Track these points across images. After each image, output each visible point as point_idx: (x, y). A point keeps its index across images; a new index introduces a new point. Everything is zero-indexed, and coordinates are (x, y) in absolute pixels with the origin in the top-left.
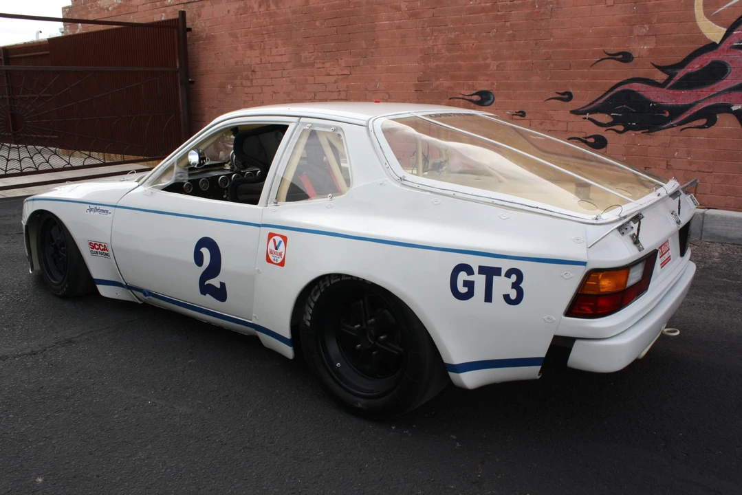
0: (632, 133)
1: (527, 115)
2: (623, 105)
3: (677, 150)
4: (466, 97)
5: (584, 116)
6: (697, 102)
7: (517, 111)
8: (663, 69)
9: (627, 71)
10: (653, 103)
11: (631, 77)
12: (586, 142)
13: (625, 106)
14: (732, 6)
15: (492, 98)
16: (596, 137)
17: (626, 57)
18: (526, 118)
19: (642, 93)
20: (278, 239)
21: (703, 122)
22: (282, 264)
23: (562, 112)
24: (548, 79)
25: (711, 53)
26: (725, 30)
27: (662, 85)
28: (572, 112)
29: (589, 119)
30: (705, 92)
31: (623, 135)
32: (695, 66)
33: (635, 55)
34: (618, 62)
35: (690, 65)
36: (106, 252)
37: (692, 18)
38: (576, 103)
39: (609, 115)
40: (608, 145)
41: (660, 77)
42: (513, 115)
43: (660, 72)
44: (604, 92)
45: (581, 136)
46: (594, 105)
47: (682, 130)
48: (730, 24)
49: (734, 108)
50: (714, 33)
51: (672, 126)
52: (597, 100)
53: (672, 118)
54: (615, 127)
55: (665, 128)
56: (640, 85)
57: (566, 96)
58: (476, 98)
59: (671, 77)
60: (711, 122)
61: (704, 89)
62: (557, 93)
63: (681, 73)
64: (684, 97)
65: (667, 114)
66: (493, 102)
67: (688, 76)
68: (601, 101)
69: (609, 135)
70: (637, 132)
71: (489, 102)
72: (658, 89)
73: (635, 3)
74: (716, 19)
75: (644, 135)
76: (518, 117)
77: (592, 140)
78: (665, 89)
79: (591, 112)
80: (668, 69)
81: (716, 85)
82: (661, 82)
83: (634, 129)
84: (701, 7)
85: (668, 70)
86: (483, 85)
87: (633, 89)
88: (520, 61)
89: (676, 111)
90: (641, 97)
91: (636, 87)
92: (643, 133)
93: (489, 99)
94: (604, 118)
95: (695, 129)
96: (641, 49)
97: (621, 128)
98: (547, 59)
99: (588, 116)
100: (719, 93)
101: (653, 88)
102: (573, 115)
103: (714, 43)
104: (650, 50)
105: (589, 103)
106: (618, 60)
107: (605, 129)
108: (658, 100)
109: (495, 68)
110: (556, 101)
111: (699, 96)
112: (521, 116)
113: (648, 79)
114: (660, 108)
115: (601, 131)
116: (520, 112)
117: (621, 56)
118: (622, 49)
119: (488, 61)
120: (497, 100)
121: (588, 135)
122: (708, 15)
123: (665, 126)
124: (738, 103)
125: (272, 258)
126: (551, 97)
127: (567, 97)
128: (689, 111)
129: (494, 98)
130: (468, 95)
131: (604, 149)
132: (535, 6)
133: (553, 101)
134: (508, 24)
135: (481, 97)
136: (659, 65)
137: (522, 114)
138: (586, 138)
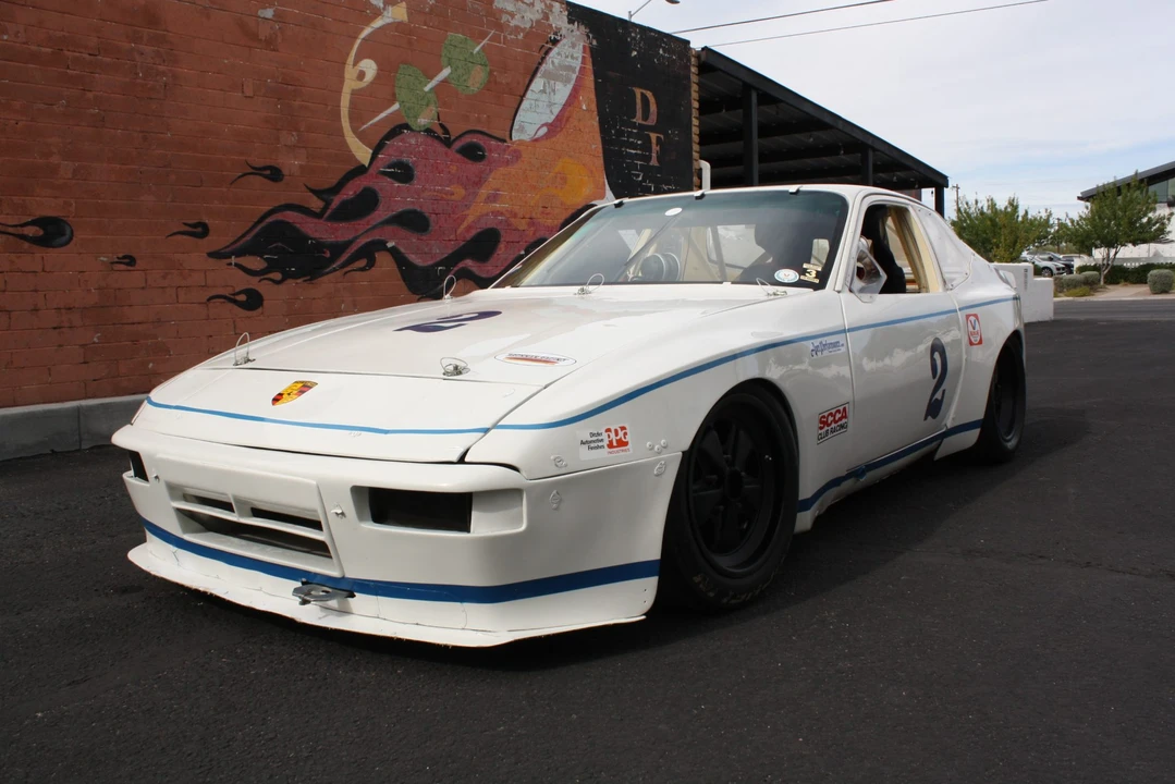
0: (291, 283)
1: (138, 262)
2: (275, 242)
3: (343, 302)
4: (10, 230)
5: (228, 261)
6: (356, 238)
7: (120, 255)
8: (317, 193)
9: (277, 194)
10: (311, 239)
11: (283, 203)
12: (235, 302)
13: (280, 244)
14: (375, 125)
15: (68, 232)
16: (248, 292)
17: (275, 174)
18: (137, 267)
19: (298, 226)
20: (972, 318)
21: (362, 263)
22: (980, 342)
23: (195, 255)
24: (168, 200)
25: (362, 177)
26: (371, 151)
27: (318, 216)
28: (211, 255)
29: (237, 265)
30: (362, 225)
31: (282, 287)
32: (349, 192)
33: (285, 172)
34: (266, 181)
35: (343, 191)
36: (844, 421)
37: (341, 134)
38: (215, 241)
39: (261, 257)
40: (265, 303)
41: (316, 204)
42: (112, 263)
43: (315, 198)
44: (251, 224)
45: (226, 292)
46: (242, 242)
47: (346, 273)
48: (375, 145)
49: (390, 245)
50: (363, 154)
51: (335, 270)
52: (243, 236)
53: (332, 260)
54: (271, 276)
55: (327, 273)
56: (296, 214)
57: (199, 230)
58: (31, 231)
59: (328, 204)
60: (371, 263)
61: (361, 222)
62: (185, 224)
63: (336, 201)
64: (342, 232)
65: (328, 255)
66: (71, 239)
67: (344, 204)
68: (248, 238)
69: (264, 288)
70: (299, 281)
71: (64, 239)
72: (316, 220)
73: (279, 99)
74: (362, 136)
75: (305, 284)
76: (123, 267)
77: (242, 298)
78: (321, 221)
79: (239, 253)
80: (324, 194)
81: (369, 217)
82: (318, 211)
83: (294, 276)
84: (348, 120)
85: (325, 196)
86: (48, 207)
87: (287, 220)
88: (118, 166)
89: (338, 249)
90: (297, 231)
91: (291, 217)
92: (305, 281)
93: (64, 235)
94: (255, 263)
95: (358, 273)
96: (291, 164)
97: (277, 276)
98: (165, 167)
99: (233, 260)
100: (374, 227)
101: (309, 219)
102: (211, 260)
103: (363, 166)
104: (301, 166)
105: (232, 240)
106: (266, 177)
107: (258, 278)
108: (317, 235)
109: (70, 176)
110: (185, 237)
111: (356, 230)
112: (127, 264)
113: (303, 207)
114: (320, 246)
115: (253, 283)
116: (125, 257)
117: (268, 172)
118: (268, 162)
119: (55, 160)
120: (79, 236)
121: (237, 290)
122: (355, 130)
123: (328, 270)
124: (392, 239)
125: (973, 340)
126: (175, 231)
127: (201, 230)
128: (348, 251)
129: (72, 232)
130: (16, 226)
131: (260, 310)
132: (137, 74)
133: (179, 237)
134: (90, 95)
135: (44, 229)
136: (313, 188)
137: (130, 260)
138: (234, 295)
